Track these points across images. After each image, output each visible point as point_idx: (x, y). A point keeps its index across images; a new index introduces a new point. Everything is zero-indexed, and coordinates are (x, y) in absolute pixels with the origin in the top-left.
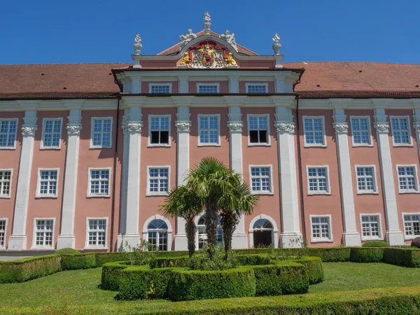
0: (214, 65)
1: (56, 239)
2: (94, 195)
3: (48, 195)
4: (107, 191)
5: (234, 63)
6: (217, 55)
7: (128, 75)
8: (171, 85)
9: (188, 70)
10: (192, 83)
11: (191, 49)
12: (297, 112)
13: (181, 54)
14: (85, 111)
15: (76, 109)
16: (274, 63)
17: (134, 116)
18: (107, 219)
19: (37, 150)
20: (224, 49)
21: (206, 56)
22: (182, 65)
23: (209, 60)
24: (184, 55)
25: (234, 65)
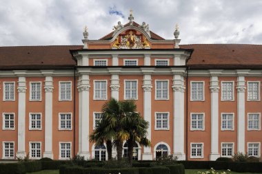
0: (135, 47)
1: (42, 154)
2: (63, 129)
3: (36, 128)
4: (70, 127)
5: (148, 45)
6: (137, 40)
7: (80, 53)
8: (107, 60)
9: (118, 50)
10: (120, 59)
11: (120, 35)
12: (187, 79)
13: (114, 39)
14: (54, 77)
15: (49, 75)
16: (174, 44)
17: (85, 80)
18: (71, 143)
19: (28, 102)
20: (141, 35)
21: (129, 40)
22: (115, 47)
23: (132, 43)
24: (116, 40)
25: (148, 46)
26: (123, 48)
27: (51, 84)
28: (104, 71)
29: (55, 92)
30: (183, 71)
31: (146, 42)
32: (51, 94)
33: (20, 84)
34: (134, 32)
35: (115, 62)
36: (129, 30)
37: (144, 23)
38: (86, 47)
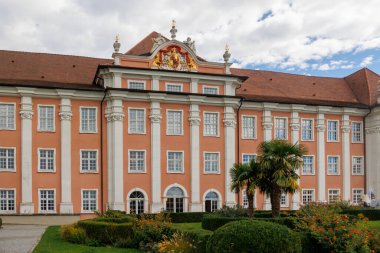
0: (179, 68)
1: (58, 206)
2: (85, 171)
3: (47, 170)
5: (195, 67)
6: (182, 59)
7: (111, 71)
8: (145, 82)
9: (159, 70)
10: (162, 82)
11: (161, 51)
12: (238, 111)
13: (153, 56)
14: (73, 100)
15: (66, 97)
16: (224, 69)
17: (117, 107)
18: (97, 190)
19: (35, 133)
20: (187, 54)
21: (173, 58)
22: (155, 66)
23: (176, 63)
24: (156, 57)
25: (195, 69)
26: (165, 68)
27: (69, 109)
28: (143, 97)
29: (74, 120)
30: (236, 102)
31: (192, 63)
32: (69, 123)
33: (24, 107)
34: (178, 49)
35: (156, 86)
36: (173, 47)
37: (189, 39)
38: (118, 62)
